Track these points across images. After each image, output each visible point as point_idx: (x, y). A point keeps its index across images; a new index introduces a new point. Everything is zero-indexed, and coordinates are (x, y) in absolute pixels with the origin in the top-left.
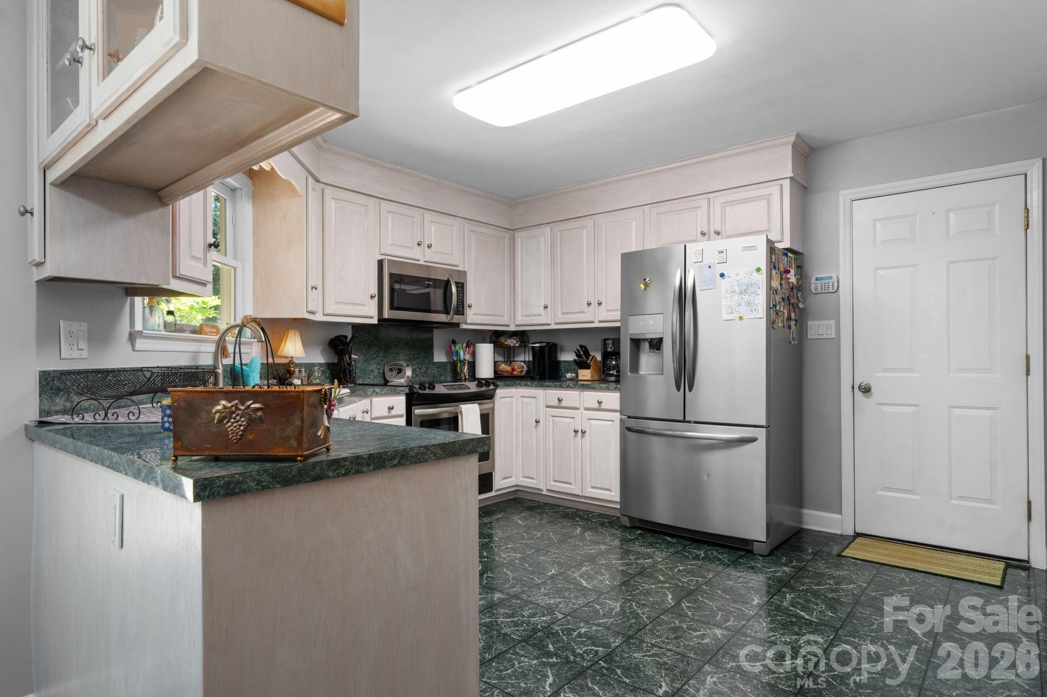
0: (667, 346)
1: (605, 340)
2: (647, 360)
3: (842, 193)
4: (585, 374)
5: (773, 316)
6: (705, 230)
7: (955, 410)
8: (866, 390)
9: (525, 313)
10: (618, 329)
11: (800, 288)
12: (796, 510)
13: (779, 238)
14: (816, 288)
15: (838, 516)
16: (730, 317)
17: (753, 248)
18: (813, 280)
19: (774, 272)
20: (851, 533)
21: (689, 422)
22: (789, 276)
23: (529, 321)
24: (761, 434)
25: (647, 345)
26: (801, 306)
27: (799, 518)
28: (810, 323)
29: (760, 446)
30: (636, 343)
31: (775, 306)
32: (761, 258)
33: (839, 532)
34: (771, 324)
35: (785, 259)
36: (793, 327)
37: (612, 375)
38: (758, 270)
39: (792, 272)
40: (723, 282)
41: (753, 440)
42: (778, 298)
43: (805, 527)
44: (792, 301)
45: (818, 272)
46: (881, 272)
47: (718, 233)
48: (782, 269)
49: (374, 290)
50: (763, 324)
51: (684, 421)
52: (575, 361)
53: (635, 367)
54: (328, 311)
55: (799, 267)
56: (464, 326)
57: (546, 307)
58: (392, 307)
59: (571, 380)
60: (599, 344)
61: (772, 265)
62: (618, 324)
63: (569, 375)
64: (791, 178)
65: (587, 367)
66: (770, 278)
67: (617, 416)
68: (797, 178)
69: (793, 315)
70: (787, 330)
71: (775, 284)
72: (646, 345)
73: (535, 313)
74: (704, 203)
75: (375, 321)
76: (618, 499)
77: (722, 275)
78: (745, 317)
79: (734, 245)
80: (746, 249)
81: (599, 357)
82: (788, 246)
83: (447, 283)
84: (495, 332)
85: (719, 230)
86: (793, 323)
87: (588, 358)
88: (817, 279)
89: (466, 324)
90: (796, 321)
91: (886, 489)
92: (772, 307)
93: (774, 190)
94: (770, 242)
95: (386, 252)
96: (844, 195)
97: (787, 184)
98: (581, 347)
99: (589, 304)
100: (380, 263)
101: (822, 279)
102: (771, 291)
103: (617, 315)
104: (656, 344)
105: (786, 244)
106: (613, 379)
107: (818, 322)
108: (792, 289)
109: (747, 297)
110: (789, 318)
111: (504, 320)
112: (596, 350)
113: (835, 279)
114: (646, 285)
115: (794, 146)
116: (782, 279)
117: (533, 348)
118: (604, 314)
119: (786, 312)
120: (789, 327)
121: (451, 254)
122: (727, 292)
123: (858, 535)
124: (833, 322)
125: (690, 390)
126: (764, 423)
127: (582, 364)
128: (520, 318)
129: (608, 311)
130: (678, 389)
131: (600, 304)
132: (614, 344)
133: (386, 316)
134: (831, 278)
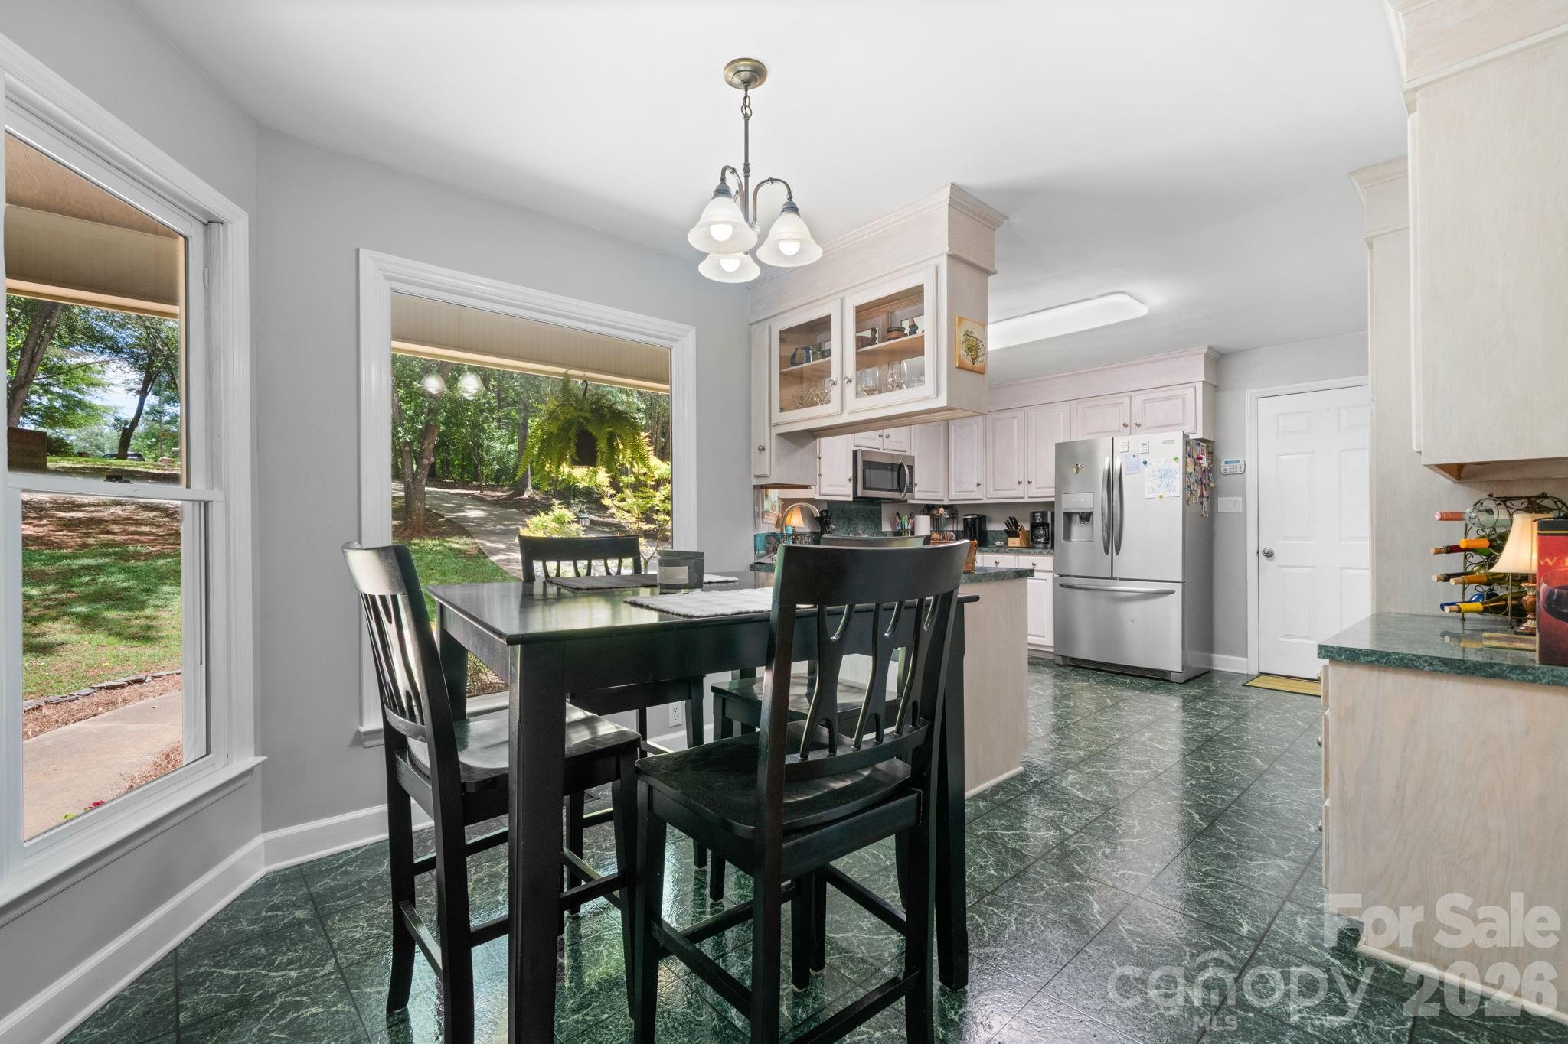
0: (1097, 518)
1: (1034, 513)
2: (1078, 530)
3: (1248, 392)
4: (1014, 542)
5: (1188, 495)
6: (1127, 423)
7: (1347, 571)
8: (1269, 555)
9: (958, 490)
10: (1052, 503)
11: (1211, 470)
12: (1206, 654)
13: (1193, 431)
14: (1225, 470)
15: (1244, 659)
16: (1151, 496)
17: (1172, 441)
18: (1223, 463)
19: (1189, 460)
20: (1256, 673)
21: (1116, 579)
22: (1201, 462)
23: (963, 496)
24: (1178, 588)
25: (1078, 516)
26: (1212, 485)
27: (1210, 661)
28: (1219, 499)
29: (1177, 597)
30: (1069, 516)
31: (1189, 487)
32: (1178, 449)
33: (1245, 672)
34: (1186, 501)
35: (1198, 448)
36: (1205, 503)
37: (1040, 542)
38: (1176, 459)
39: (1204, 458)
40: (1146, 468)
41: (1171, 592)
42: (1192, 480)
43: (1215, 668)
44: (1204, 482)
45: (1226, 456)
46: (1282, 457)
47: (1138, 425)
48: (1195, 457)
49: (850, 475)
50: (1180, 501)
51: (1112, 578)
52: (1006, 531)
53: (1067, 536)
54: (823, 492)
55: (1210, 453)
56: (911, 502)
57: (978, 485)
58: (864, 488)
59: (1000, 546)
60: (1028, 516)
61: (1188, 454)
62: (1053, 499)
63: (998, 543)
64: (1203, 382)
65: (1016, 535)
66: (1185, 465)
67: (1050, 576)
68: (1209, 381)
69: (1205, 493)
70: (1199, 505)
71: (1190, 469)
72: (1077, 518)
73: (968, 489)
74: (1126, 400)
75: (850, 499)
76: (1051, 643)
77: (1145, 463)
78: (1165, 496)
79: (1155, 438)
80: (1165, 442)
81: (1027, 527)
82: (1201, 437)
83: (901, 466)
84: (927, 505)
85: (1140, 422)
86: (1205, 500)
87: (1017, 528)
88: (1226, 463)
89: (913, 499)
90: (1208, 498)
91: (1286, 636)
92: (1187, 488)
93: (1189, 391)
94: (1185, 436)
95: (860, 444)
96: (1250, 394)
97: (1200, 386)
98: (1011, 519)
99: (1020, 483)
100: (855, 453)
101: (1231, 462)
102: (1186, 474)
103: (1052, 492)
104: (1086, 517)
105: (1199, 435)
106: (1041, 545)
107: (1227, 499)
108: (1204, 471)
109: (1166, 481)
110: (1202, 496)
111: (939, 496)
112: (1025, 521)
113: (1242, 462)
114: (1078, 469)
115: (1206, 356)
116: (1195, 464)
117: (965, 520)
118: (1034, 491)
119: (1199, 491)
120: (1202, 503)
121: (901, 443)
122: (1149, 475)
123: (1261, 674)
124: (1240, 499)
125: (1117, 553)
126: (1180, 579)
127: (1012, 533)
128: (953, 493)
129: (1037, 488)
130: (1107, 553)
131: (1030, 482)
132: (1042, 516)
133: (860, 494)
134: (1238, 462)
